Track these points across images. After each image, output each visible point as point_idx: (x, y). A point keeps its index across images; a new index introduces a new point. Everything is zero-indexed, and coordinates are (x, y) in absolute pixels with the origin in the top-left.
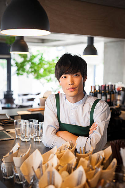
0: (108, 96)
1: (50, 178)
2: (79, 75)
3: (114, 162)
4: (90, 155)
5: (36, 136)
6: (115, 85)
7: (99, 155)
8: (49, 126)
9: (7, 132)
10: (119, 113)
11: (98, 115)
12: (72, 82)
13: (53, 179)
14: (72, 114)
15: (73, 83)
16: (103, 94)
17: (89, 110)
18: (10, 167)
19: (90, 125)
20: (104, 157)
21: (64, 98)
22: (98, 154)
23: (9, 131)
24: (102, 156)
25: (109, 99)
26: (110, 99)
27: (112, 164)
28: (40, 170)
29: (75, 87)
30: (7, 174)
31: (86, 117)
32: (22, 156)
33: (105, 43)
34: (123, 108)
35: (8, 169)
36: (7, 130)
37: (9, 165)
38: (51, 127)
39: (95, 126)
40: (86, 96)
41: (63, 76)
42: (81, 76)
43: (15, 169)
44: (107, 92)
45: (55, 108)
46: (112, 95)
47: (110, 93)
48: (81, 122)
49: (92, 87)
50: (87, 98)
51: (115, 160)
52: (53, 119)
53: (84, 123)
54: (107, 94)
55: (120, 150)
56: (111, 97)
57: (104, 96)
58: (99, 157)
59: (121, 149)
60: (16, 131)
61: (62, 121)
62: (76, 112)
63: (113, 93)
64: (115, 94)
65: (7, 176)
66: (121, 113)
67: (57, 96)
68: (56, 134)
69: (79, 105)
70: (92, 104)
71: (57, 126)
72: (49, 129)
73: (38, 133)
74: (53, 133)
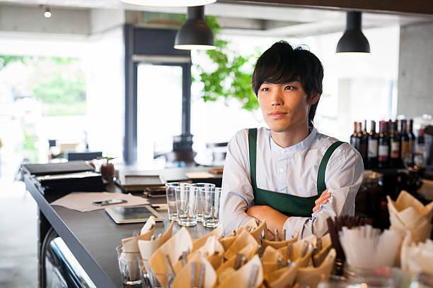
0: (394, 146)
1: (195, 276)
2: (295, 88)
3: (331, 257)
4: (289, 244)
5: (209, 216)
6: (412, 122)
7: (306, 244)
8: (230, 194)
9: (155, 208)
10: (418, 183)
12: (277, 100)
13: (201, 278)
14: (282, 170)
16: (381, 140)
17: (318, 163)
18: (135, 261)
19: (317, 194)
20: (315, 247)
21: (266, 136)
22: (305, 242)
23: (158, 207)
24: (313, 246)
25: (395, 152)
26: (399, 151)
27: (327, 259)
28: (182, 263)
30: (130, 275)
32: (154, 239)
34: (429, 173)
35: (131, 263)
36: (154, 205)
37: (134, 258)
38: (234, 196)
39: (328, 195)
40: (313, 134)
42: (300, 90)
43: (142, 264)
44: (392, 135)
46: (404, 143)
47: (398, 138)
48: (298, 188)
49: (355, 123)
50: (315, 139)
51: (333, 253)
53: (304, 189)
54: (392, 140)
55: (341, 230)
56: (400, 147)
57: (383, 144)
58: (307, 248)
59: (344, 229)
60: (170, 207)
62: (289, 167)
63: (407, 139)
64: (410, 142)
65: (129, 280)
66: (421, 183)
67: (253, 134)
68: (246, 211)
69: (296, 151)
70: (324, 151)
71: (248, 194)
73: (214, 210)
74: (238, 209)
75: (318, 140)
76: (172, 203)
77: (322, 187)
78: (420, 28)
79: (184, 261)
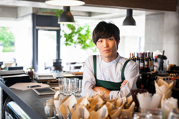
0: (146, 63)
1: (80, 114)
2: (112, 39)
3: (133, 105)
4: (115, 101)
5: (77, 91)
6: (152, 53)
7: (122, 101)
8: (87, 82)
9: (53, 88)
10: (155, 78)
11: (128, 73)
12: (106, 45)
13: (83, 114)
14: (107, 72)
15: (108, 46)
16: (141, 61)
18: (52, 109)
19: (121, 81)
20: (126, 101)
22: (122, 99)
23: (55, 88)
24: (125, 101)
25: (146, 65)
26: (148, 65)
27: (131, 106)
28: (74, 109)
29: (109, 49)
30: (49, 115)
31: (118, 74)
32: (61, 99)
33: (146, 16)
34: (159, 73)
35: (50, 110)
36: (52, 87)
37: (51, 108)
38: (88, 83)
39: (126, 82)
41: (99, 40)
42: (114, 40)
43: (55, 110)
44: (145, 59)
45: (92, 67)
46: (150, 62)
47: (147, 60)
49: (130, 54)
51: (134, 103)
52: (90, 75)
54: (145, 61)
55: (137, 94)
56: (148, 63)
57: (141, 62)
58: (122, 102)
59: (138, 94)
60: (60, 88)
61: (99, 78)
62: (110, 70)
63: (151, 60)
64: (152, 61)
65: (49, 117)
66: (157, 78)
67: (95, 57)
68: (93, 89)
69: (113, 64)
70: (123, 64)
71: (93, 82)
72: (86, 85)
75: (121, 59)
76: (61, 86)
77: (123, 78)
78: (153, 16)
79: (74, 108)
